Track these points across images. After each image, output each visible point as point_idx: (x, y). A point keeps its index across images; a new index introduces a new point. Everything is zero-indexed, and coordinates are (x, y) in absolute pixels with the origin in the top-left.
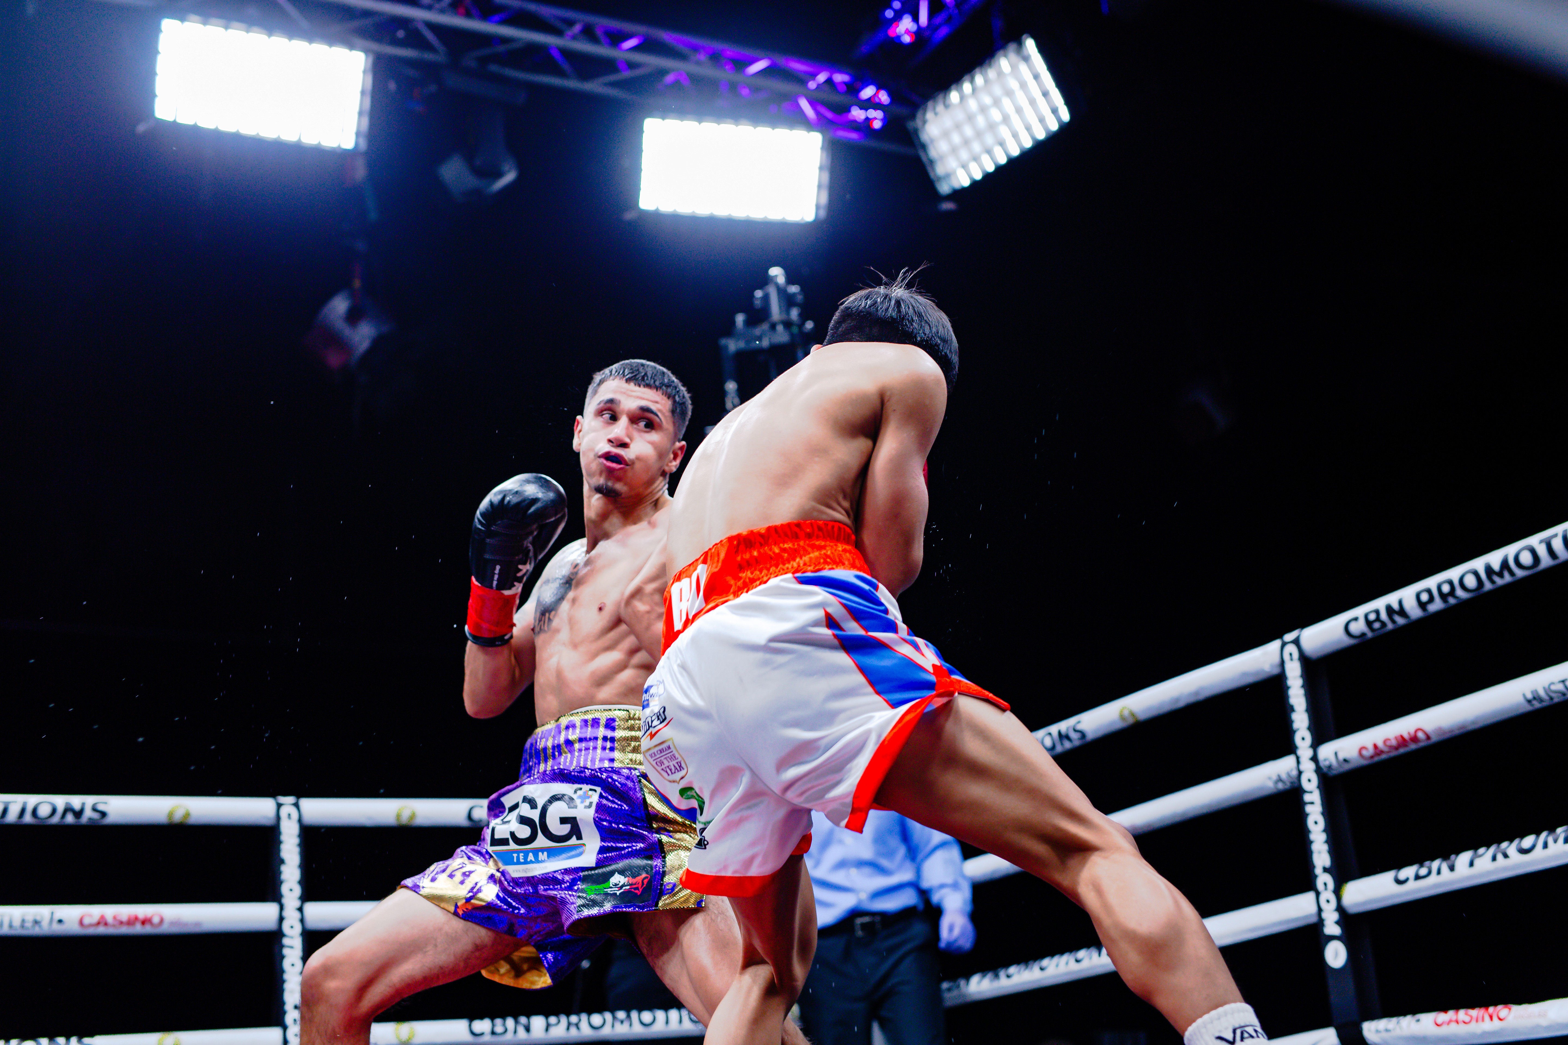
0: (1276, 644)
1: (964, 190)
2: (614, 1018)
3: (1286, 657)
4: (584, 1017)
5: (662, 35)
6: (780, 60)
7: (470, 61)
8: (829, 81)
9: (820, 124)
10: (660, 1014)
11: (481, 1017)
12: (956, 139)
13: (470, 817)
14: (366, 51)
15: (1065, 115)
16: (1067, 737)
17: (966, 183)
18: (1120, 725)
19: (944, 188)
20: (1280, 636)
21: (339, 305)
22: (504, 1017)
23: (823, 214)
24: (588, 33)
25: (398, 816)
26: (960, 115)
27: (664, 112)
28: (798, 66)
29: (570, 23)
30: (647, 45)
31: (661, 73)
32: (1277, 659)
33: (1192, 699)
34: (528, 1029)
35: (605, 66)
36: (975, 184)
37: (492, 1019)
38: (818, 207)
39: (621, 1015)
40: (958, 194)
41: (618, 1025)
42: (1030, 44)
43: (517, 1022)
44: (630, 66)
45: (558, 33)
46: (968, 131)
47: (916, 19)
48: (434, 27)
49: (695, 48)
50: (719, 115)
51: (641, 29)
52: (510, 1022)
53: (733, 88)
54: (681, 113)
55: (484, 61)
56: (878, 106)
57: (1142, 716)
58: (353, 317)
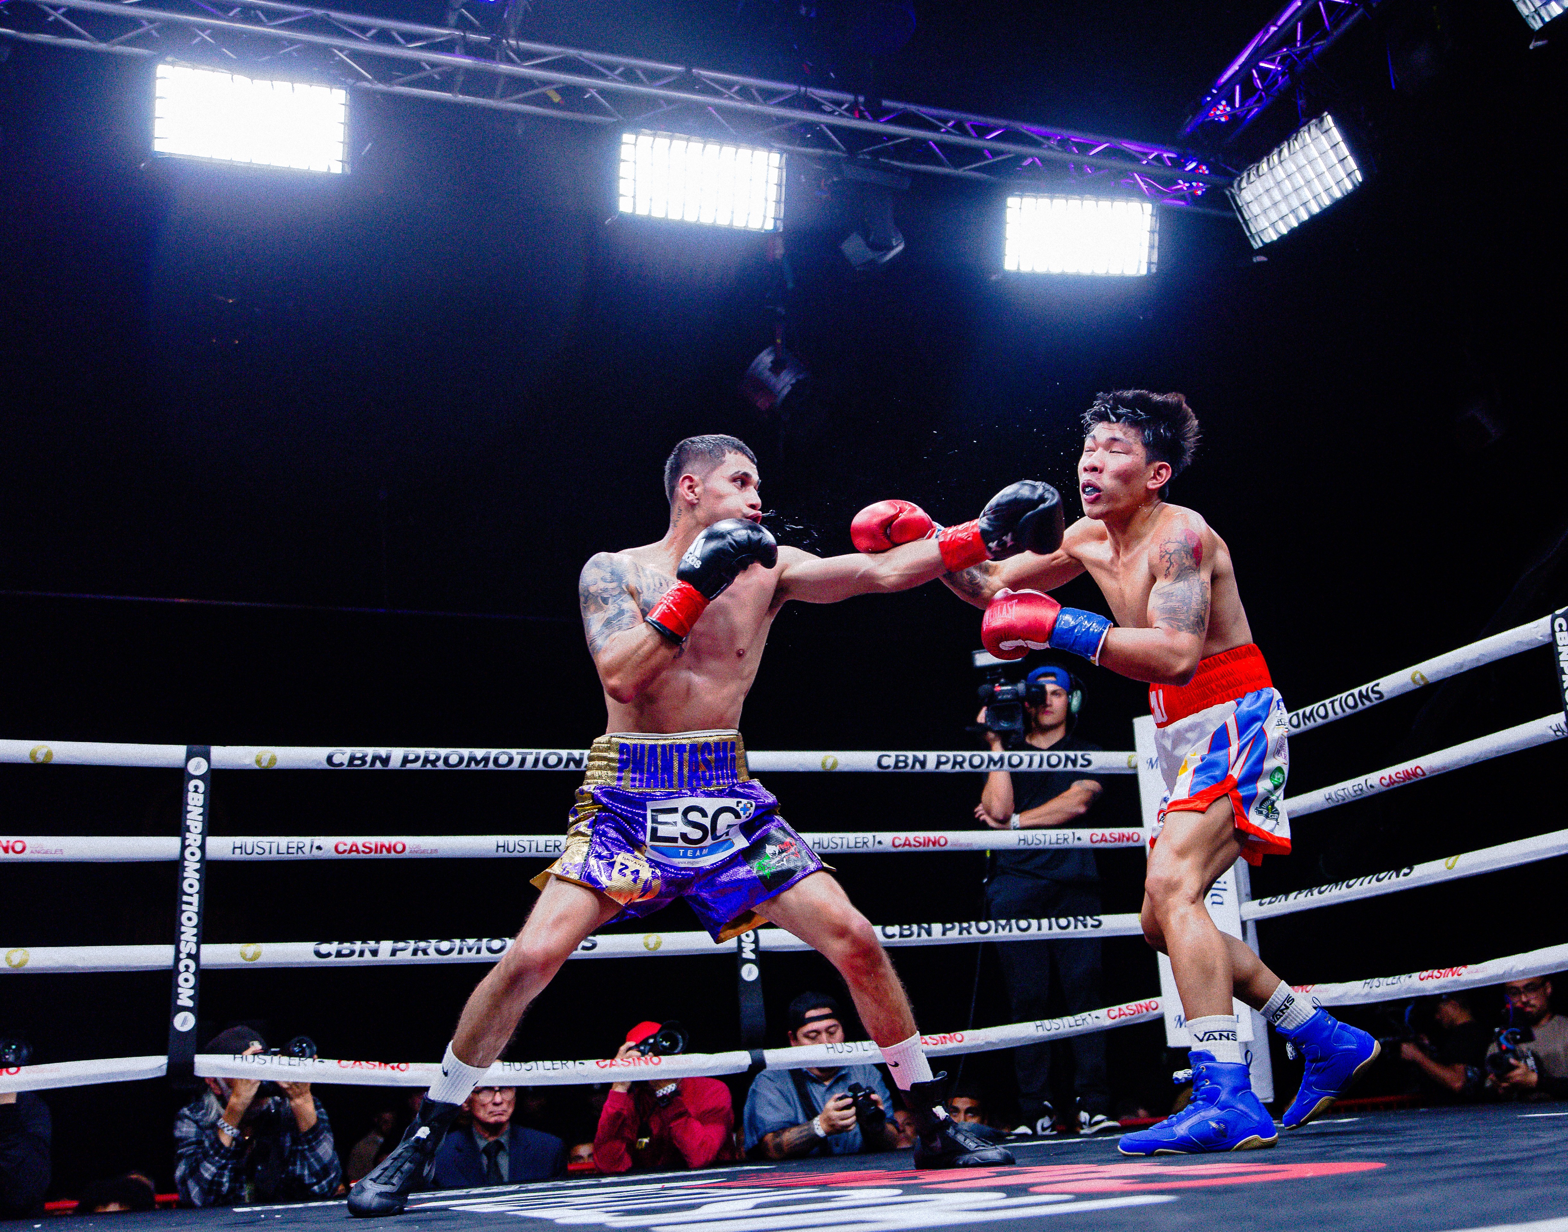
0: (1548, 618)
1: (1273, 243)
2: (997, 925)
3: (1557, 628)
4: (973, 923)
5: (1018, 126)
6: (1116, 142)
7: (864, 155)
8: (1158, 158)
9: (1153, 195)
10: (1034, 922)
11: (892, 924)
12: (1267, 202)
13: (879, 764)
14: (782, 151)
15: (1359, 177)
16: (1368, 698)
17: (1275, 237)
18: (1412, 687)
19: (1257, 244)
20: (1551, 612)
21: (766, 358)
22: (910, 923)
23: (1154, 270)
24: (959, 127)
25: (823, 764)
26: (1270, 182)
27: (1023, 191)
28: (1131, 147)
29: (945, 121)
30: (1008, 136)
31: (1021, 157)
32: (1549, 631)
33: (1475, 665)
34: (929, 933)
35: (976, 154)
36: (1282, 238)
37: (901, 925)
38: (1150, 263)
39: (1003, 922)
40: (1268, 248)
41: (1001, 932)
42: (1329, 120)
43: (920, 928)
44: (995, 153)
45: (936, 129)
46: (1277, 195)
47: (1231, 103)
48: (833, 128)
49: (1047, 136)
50: (1068, 191)
51: (1003, 122)
52: (915, 927)
53: (1079, 168)
54: (1037, 190)
55: (876, 154)
56: (1200, 178)
57: (1431, 680)
58: (777, 367)
